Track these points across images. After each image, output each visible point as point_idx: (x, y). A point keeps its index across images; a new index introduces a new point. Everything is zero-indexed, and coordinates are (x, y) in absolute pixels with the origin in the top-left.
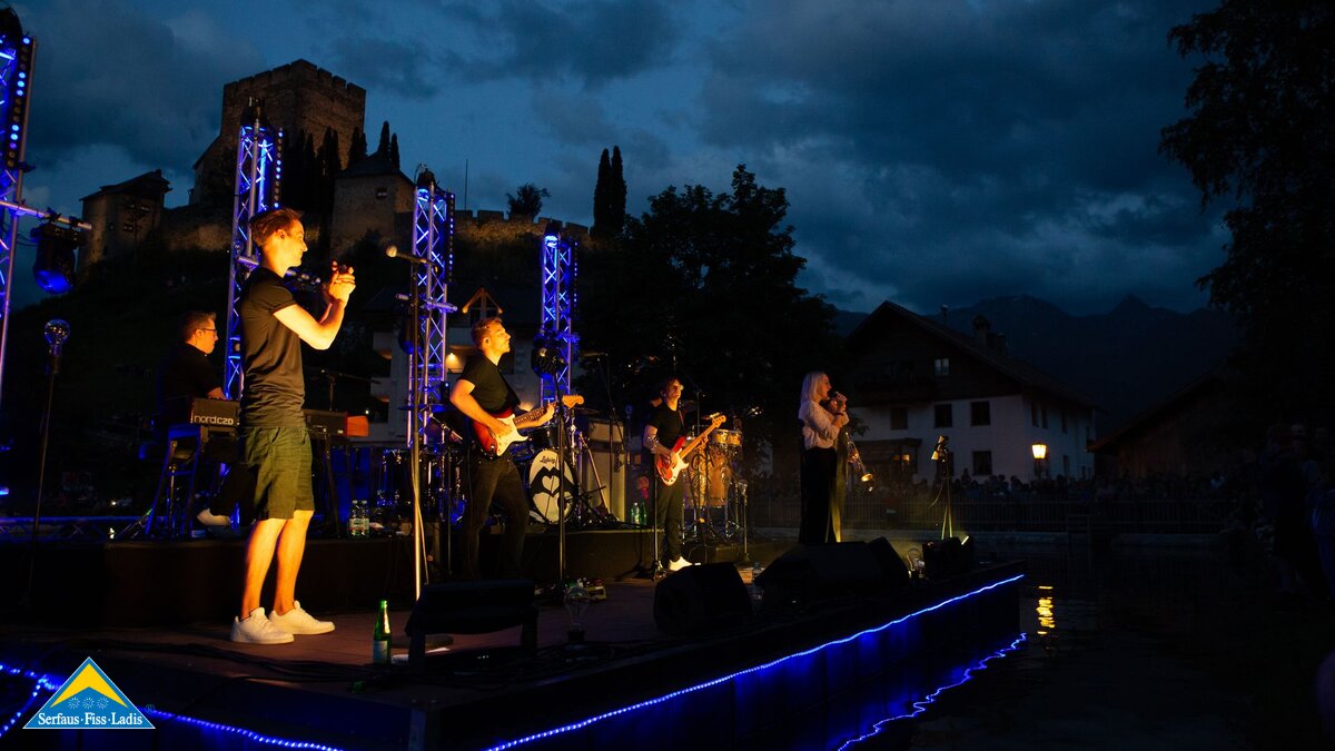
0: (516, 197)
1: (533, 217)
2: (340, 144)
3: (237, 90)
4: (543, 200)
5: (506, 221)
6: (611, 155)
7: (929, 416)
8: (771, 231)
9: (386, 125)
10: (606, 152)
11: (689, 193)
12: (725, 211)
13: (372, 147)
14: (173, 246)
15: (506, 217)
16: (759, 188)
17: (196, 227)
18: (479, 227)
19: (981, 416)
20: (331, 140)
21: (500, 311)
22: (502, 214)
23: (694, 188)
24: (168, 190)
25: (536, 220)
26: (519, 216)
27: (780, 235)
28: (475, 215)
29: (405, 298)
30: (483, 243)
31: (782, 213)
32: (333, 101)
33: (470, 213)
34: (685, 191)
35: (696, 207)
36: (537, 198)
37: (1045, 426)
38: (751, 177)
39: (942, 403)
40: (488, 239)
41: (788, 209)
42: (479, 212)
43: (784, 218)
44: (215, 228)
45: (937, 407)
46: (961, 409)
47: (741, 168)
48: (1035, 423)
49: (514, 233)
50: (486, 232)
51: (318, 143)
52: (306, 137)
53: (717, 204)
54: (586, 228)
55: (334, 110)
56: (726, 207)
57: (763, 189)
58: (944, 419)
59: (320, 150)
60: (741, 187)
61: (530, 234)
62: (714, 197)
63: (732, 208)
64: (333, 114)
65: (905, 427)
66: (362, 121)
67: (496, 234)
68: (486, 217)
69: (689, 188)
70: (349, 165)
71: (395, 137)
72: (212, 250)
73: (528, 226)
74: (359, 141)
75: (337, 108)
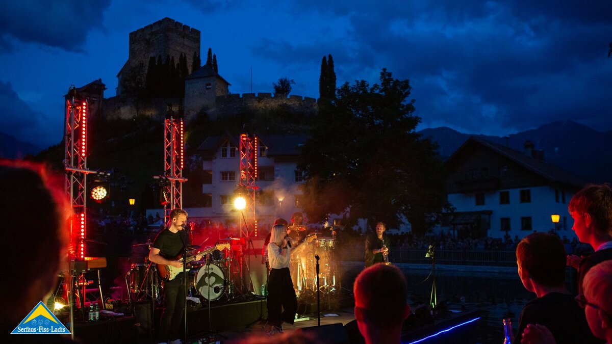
0: (277, 85)
1: (287, 95)
2: (188, 60)
3: (136, 36)
4: (292, 85)
5: (274, 98)
6: (327, 59)
7: (497, 198)
8: (402, 103)
9: (210, 50)
10: (325, 58)
11: (358, 84)
12: (377, 94)
13: (204, 62)
14: (109, 118)
15: (273, 96)
16: (395, 80)
17: (119, 108)
18: (259, 102)
19: (525, 198)
20: (183, 59)
21: (267, 148)
22: (270, 94)
23: (360, 81)
24: (105, 89)
25: (288, 97)
26: (280, 95)
27: (408, 105)
28: (256, 95)
29: (158, 178)
30: (261, 110)
31: (408, 93)
32: (184, 38)
33: (254, 94)
34: (355, 83)
35: (361, 92)
36: (288, 85)
37: (564, 201)
38: (390, 74)
39: (505, 190)
40: (264, 108)
41: (411, 91)
42: (259, 94)
43: (410, 95)
44: (129, 107)
45: (501, 193)
46: (515, 194)
47: (384, 70)
48: (557, 201)
49: (277, 104)
50: (263, 103)
51: (177, 61)
52: (171, 58)
53: (372, 89)
54: (314, 100)
55: (185, 43)
56: (377, 91)
57: (397, 81)
58: (505, 199)
59: (178, 65)
60: (385, 80)
61: (285, 104)
62: (371, 86)
63: (381, 91)
64: (184, 45)
65: (483, 203)
66: (199, 47)
67: (268, 105)
68: (263, 96)
69: (357, 82)
70: (193, 71)
71: (215, 56)
72: (127, 119)
73: (284, 99)
74: (197, 60)
75: (186, 42)
